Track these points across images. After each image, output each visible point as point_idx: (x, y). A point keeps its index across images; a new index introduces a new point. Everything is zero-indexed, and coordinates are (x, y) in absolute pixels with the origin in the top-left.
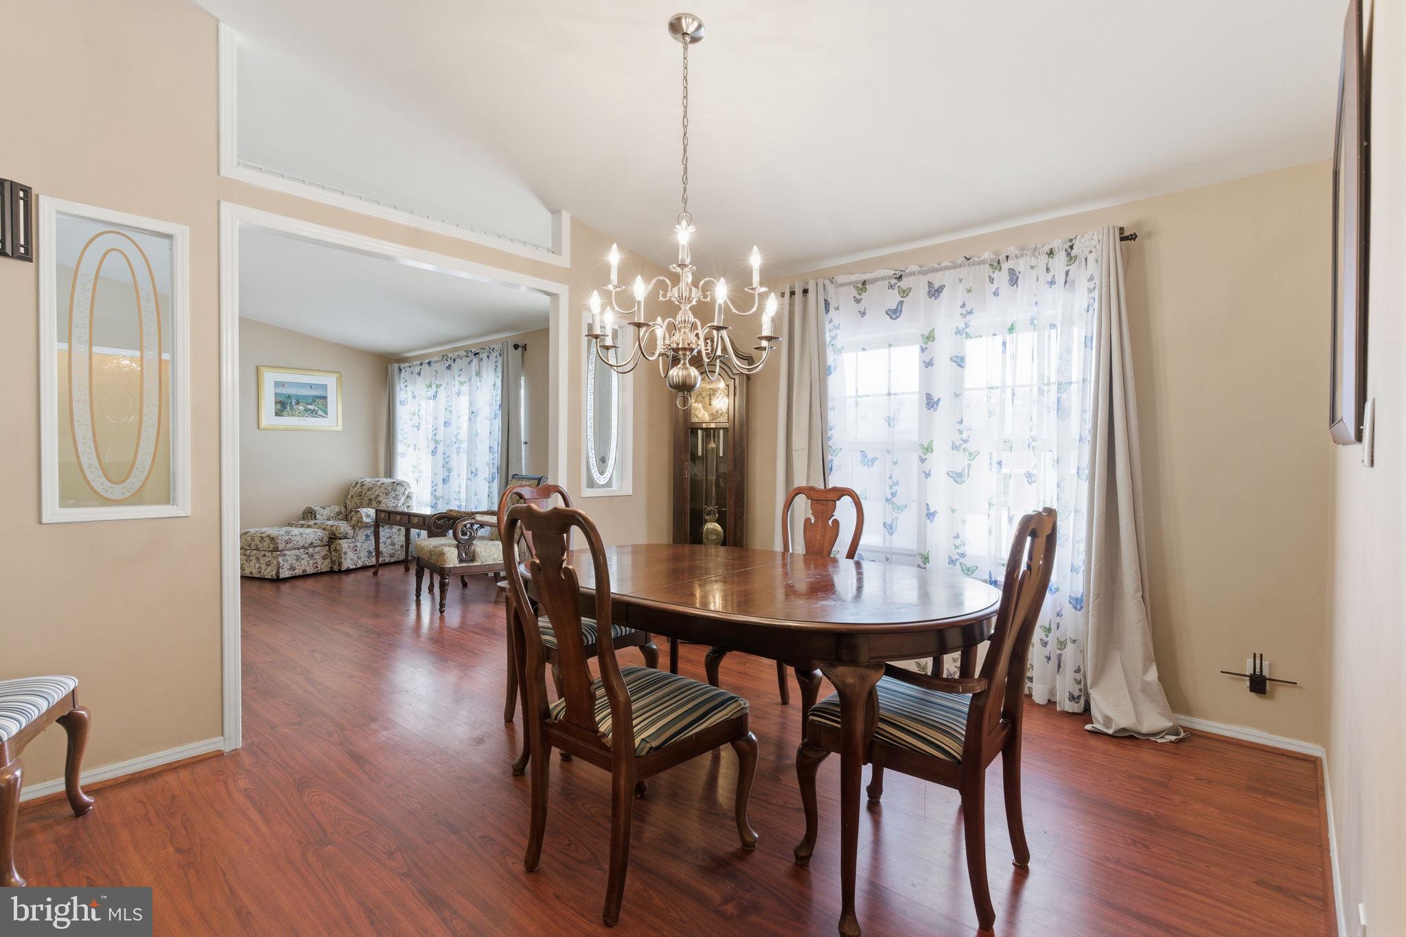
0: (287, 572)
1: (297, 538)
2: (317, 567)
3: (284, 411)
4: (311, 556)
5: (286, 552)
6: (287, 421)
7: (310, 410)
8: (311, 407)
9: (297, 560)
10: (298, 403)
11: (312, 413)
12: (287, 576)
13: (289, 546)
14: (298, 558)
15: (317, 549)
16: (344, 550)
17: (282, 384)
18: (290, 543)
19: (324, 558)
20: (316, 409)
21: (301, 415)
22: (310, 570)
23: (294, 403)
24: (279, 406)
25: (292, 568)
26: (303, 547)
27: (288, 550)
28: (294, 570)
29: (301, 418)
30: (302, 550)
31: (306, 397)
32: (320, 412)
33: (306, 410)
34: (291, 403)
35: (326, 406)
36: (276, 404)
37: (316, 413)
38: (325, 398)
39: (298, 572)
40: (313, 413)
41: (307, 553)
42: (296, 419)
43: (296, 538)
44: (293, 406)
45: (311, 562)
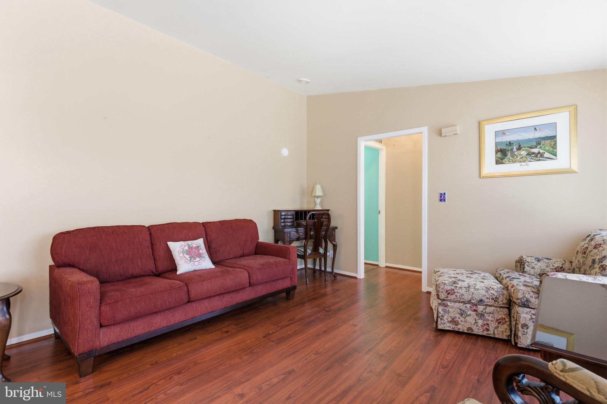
0: (448, 325)
1: (463, 291)
2: (488, 330)
3: (504, 158)
4: (481, 315)
5: (449, 303)
6: (509, 168)
7: (533, 153)
8: (535, 150)
9: (462, 315)
10: (519, 148)
11: (536, 156)
12: (448, 328)
13: (452, 297)
14: (462, 313)
15: (489, 309)
16: (522, 321)
17: (503, 133)
18: (452, 294)
19: (499, 322)
20: (541, 151)
21: (523, 160)
22: (477, 330)
23: (515, 149)
24: (499, 155)
25: (453, 321)
26: (469, 302)
27: (450, 301)
28: (457, 325)
29: (523, 164)
30: (468, 306)
31: (529, 140)
32: (547, 155)
33: (529, 154)
34: (512, 150)
35: (554, 146)
36: (496, 153)
37: (542, 156)
38: (553, 138)
39: (462, 327)
40: (539, 156)
41: (475, 311)
42: (518, 164)
43: (460, 291)
44: (514, 152)
45: (480, 322)
